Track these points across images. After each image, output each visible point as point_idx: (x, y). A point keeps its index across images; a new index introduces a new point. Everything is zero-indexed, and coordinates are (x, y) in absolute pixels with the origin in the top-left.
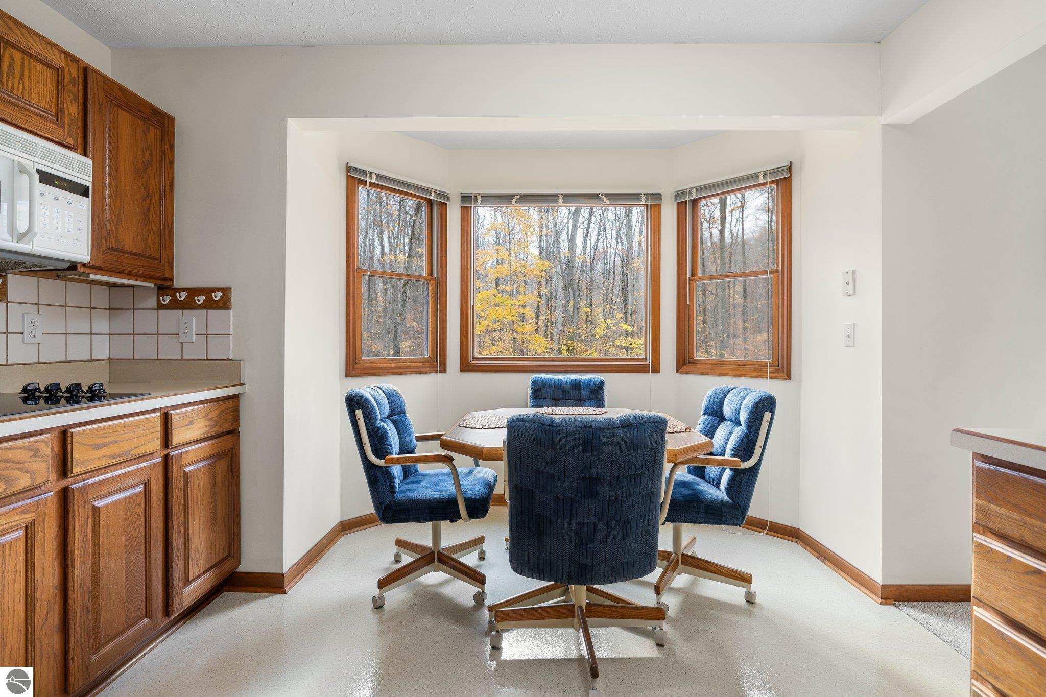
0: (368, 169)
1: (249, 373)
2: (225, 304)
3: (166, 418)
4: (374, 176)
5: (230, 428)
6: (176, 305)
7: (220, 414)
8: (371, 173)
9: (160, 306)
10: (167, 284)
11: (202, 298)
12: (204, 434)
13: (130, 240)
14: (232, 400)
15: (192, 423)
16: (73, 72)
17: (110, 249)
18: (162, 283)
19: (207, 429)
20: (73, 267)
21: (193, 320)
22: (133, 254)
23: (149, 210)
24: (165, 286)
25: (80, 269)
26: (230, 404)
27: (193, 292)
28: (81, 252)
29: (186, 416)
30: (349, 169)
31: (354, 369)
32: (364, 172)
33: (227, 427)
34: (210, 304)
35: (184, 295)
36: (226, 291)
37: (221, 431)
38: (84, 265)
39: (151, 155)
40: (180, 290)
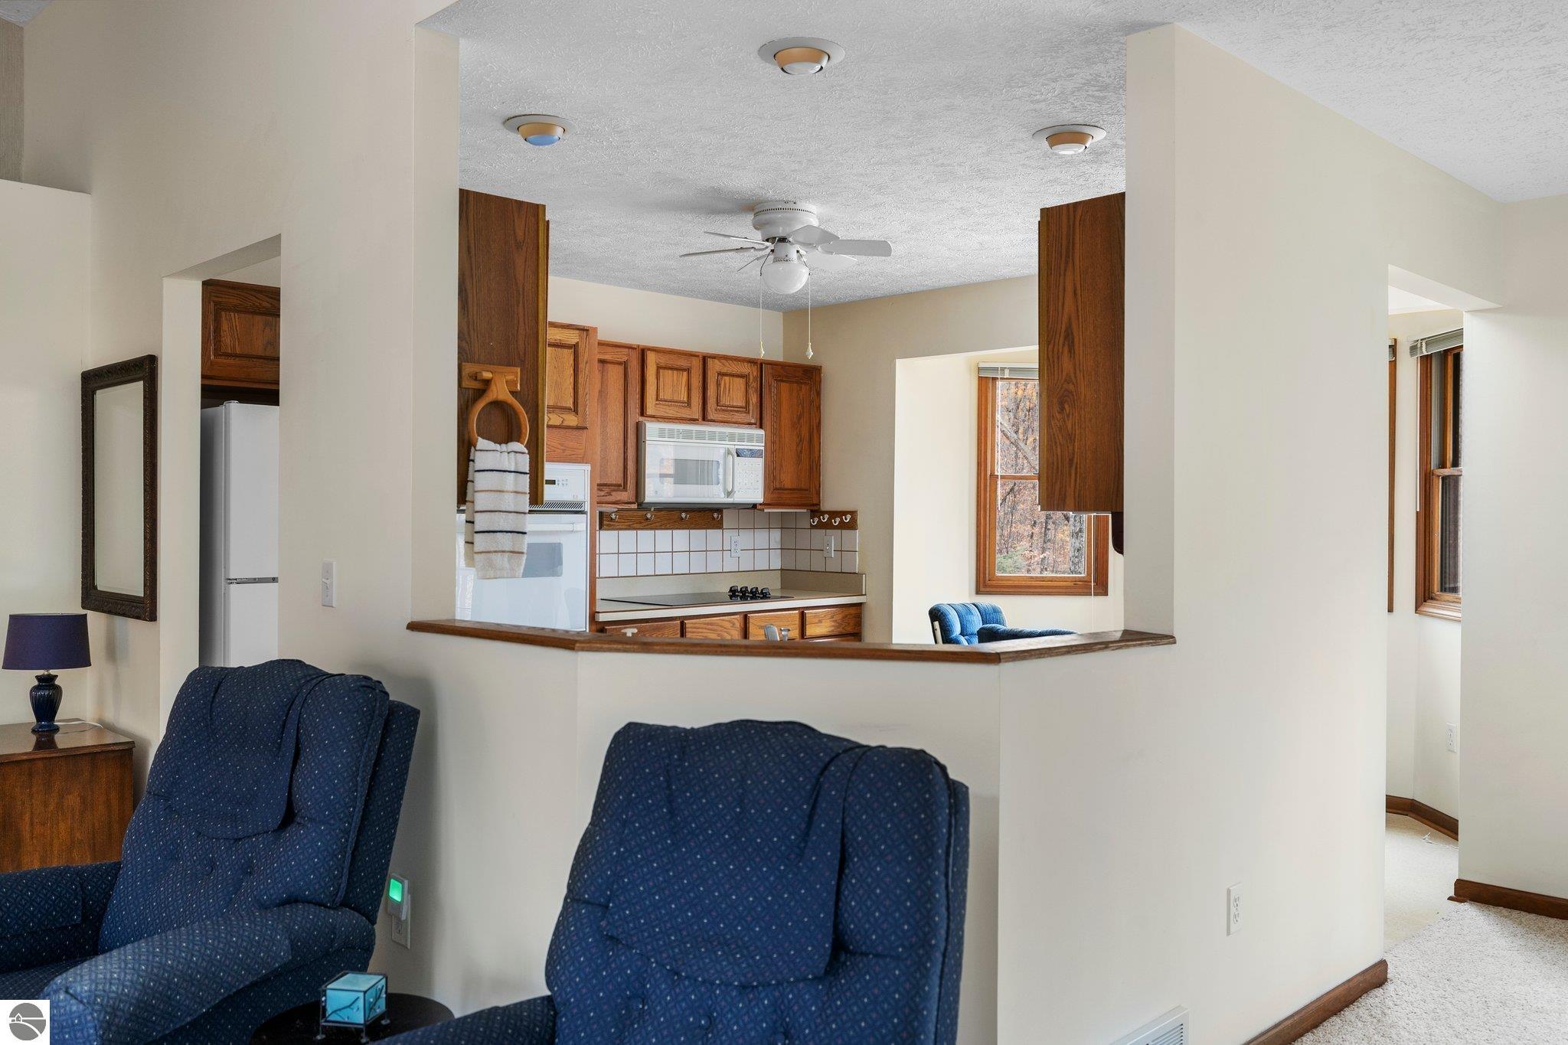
0: (999, 365)
1: (869, 583)
2: (852, 526)
3: (803, 616)
4: (1007, 372)
5: (852, 631)
6: (821, 526)
7: (843, 618)
8: (1003, 369)
9: (812, 527)
10: (815, 508)
11: (838, 520)
12: (833, 631)
13: (788, 480)
14: (854, 608)
15: (820, 622)
16: (753, 372)
17: (776, 489)
18: (812, 508)
19: (833, 628)
20: (754, 506)
21: (832, 539)
22: (794, 489)
23: (801, 452)
24: (815, 511)
25: (759, 507)
26: (852, 611)
27: (834, 514)
28: (757, 496)
29: (816, 616)
30: (979, 369)
31: (985, 586)
32: (996, 369)
33: (849, 629)
34: (843, 526)
35: (827, 516)
36: (853, 513)
37: (844, 632)
38: (761, 504)
39: (803, 408)
40: (823, 513)
